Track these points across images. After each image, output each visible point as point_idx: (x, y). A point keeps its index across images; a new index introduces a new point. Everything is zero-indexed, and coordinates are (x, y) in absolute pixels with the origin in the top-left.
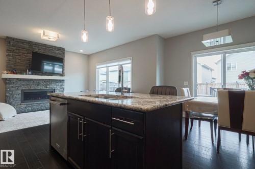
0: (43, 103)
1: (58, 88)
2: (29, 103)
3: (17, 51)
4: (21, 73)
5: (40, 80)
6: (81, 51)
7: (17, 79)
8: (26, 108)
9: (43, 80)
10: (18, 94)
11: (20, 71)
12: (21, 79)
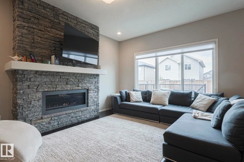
0: (75, 113)
1: (93, 87)
2: (55, 114)
3: (36, 21)
4: (42, 62)
5: (69, 74)
6: (119, 33)
7: (36, 72)
8: (49, 123)
9: (74, 74)
10: (37, 100)
11: (40, 58)
12: (43, 72)
